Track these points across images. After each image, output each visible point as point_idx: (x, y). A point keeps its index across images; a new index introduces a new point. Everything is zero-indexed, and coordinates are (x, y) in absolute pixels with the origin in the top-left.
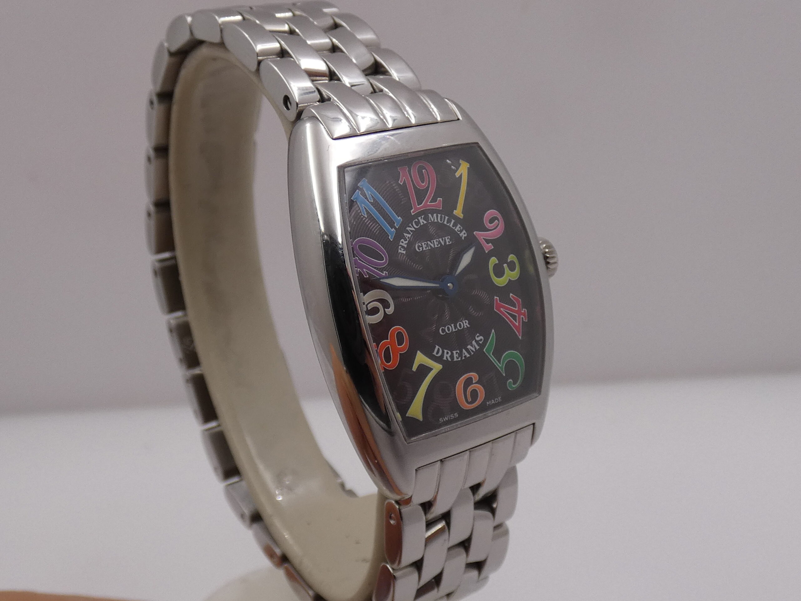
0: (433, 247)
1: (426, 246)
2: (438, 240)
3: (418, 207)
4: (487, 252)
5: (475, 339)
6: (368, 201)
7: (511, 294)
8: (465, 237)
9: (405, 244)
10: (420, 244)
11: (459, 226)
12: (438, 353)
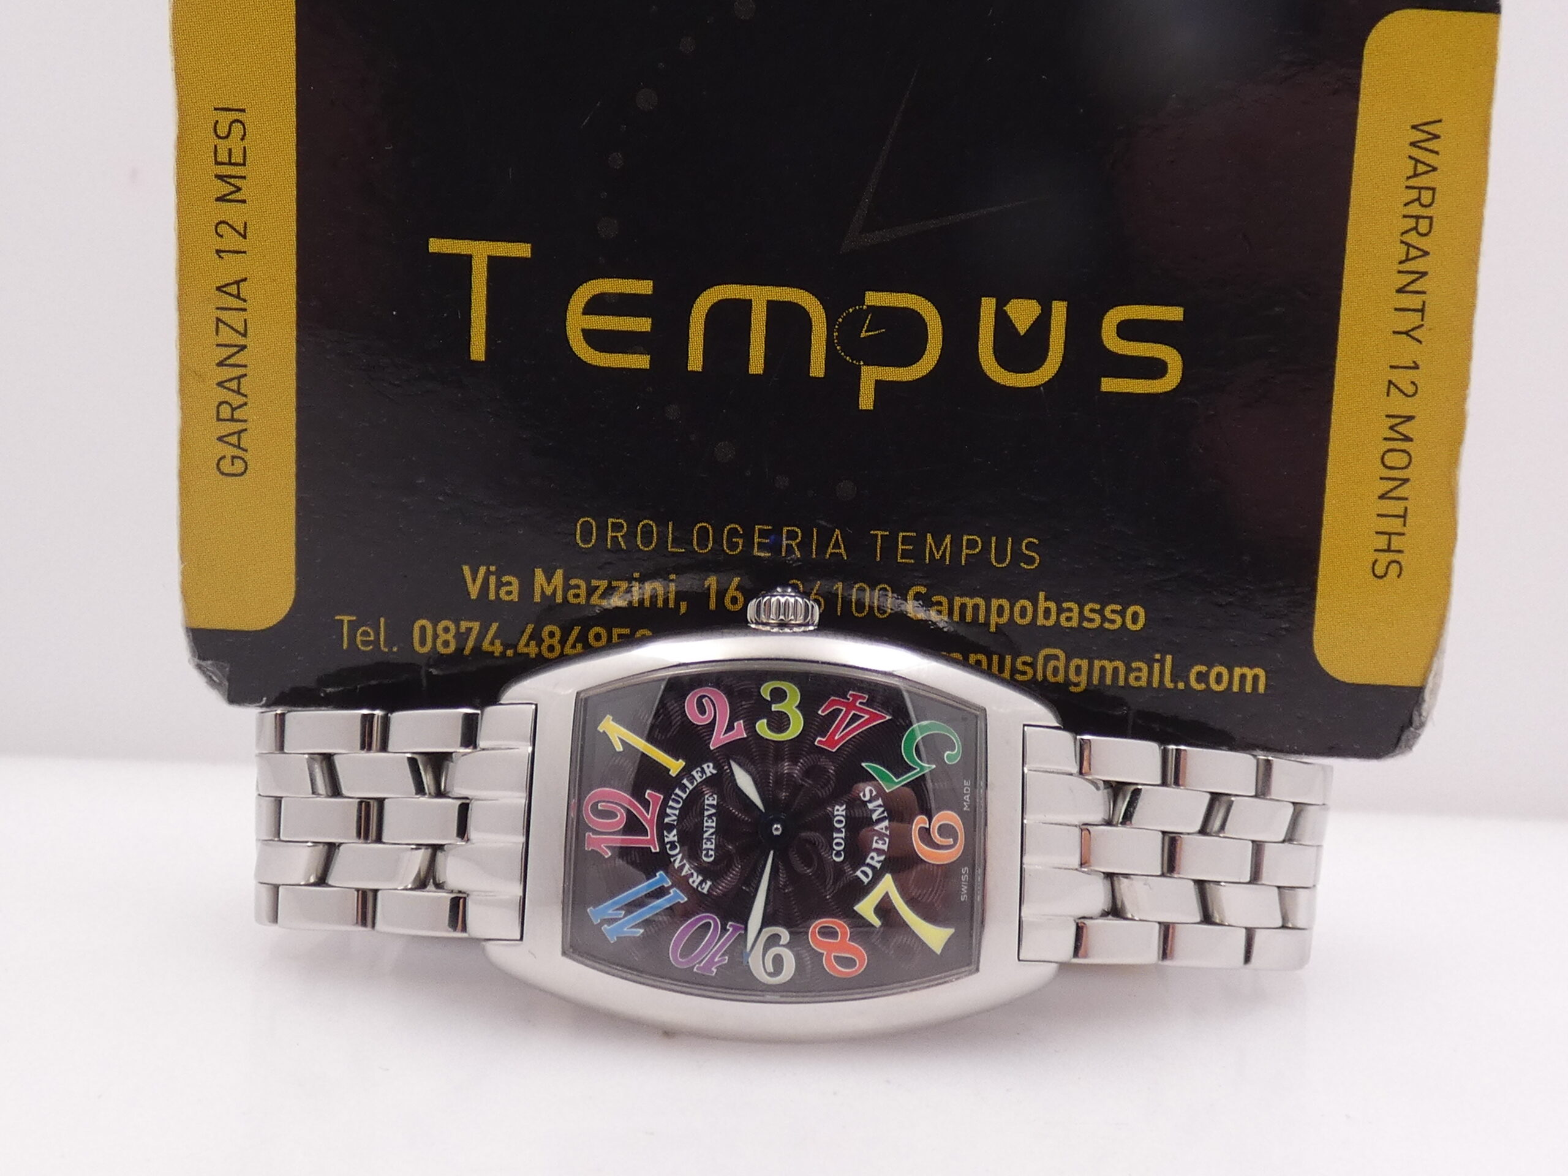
0: (714, 830)
1: (709, 843)
2: (706, 818)
3: (649, 837)
4: (745, 736)
5: (867, 802)
6: (620, 919)
7: (820, 712)
8: (714, 768)
9: (698, 877)
10: (704, 852)
11: (694, 773)
12: (866, 875)
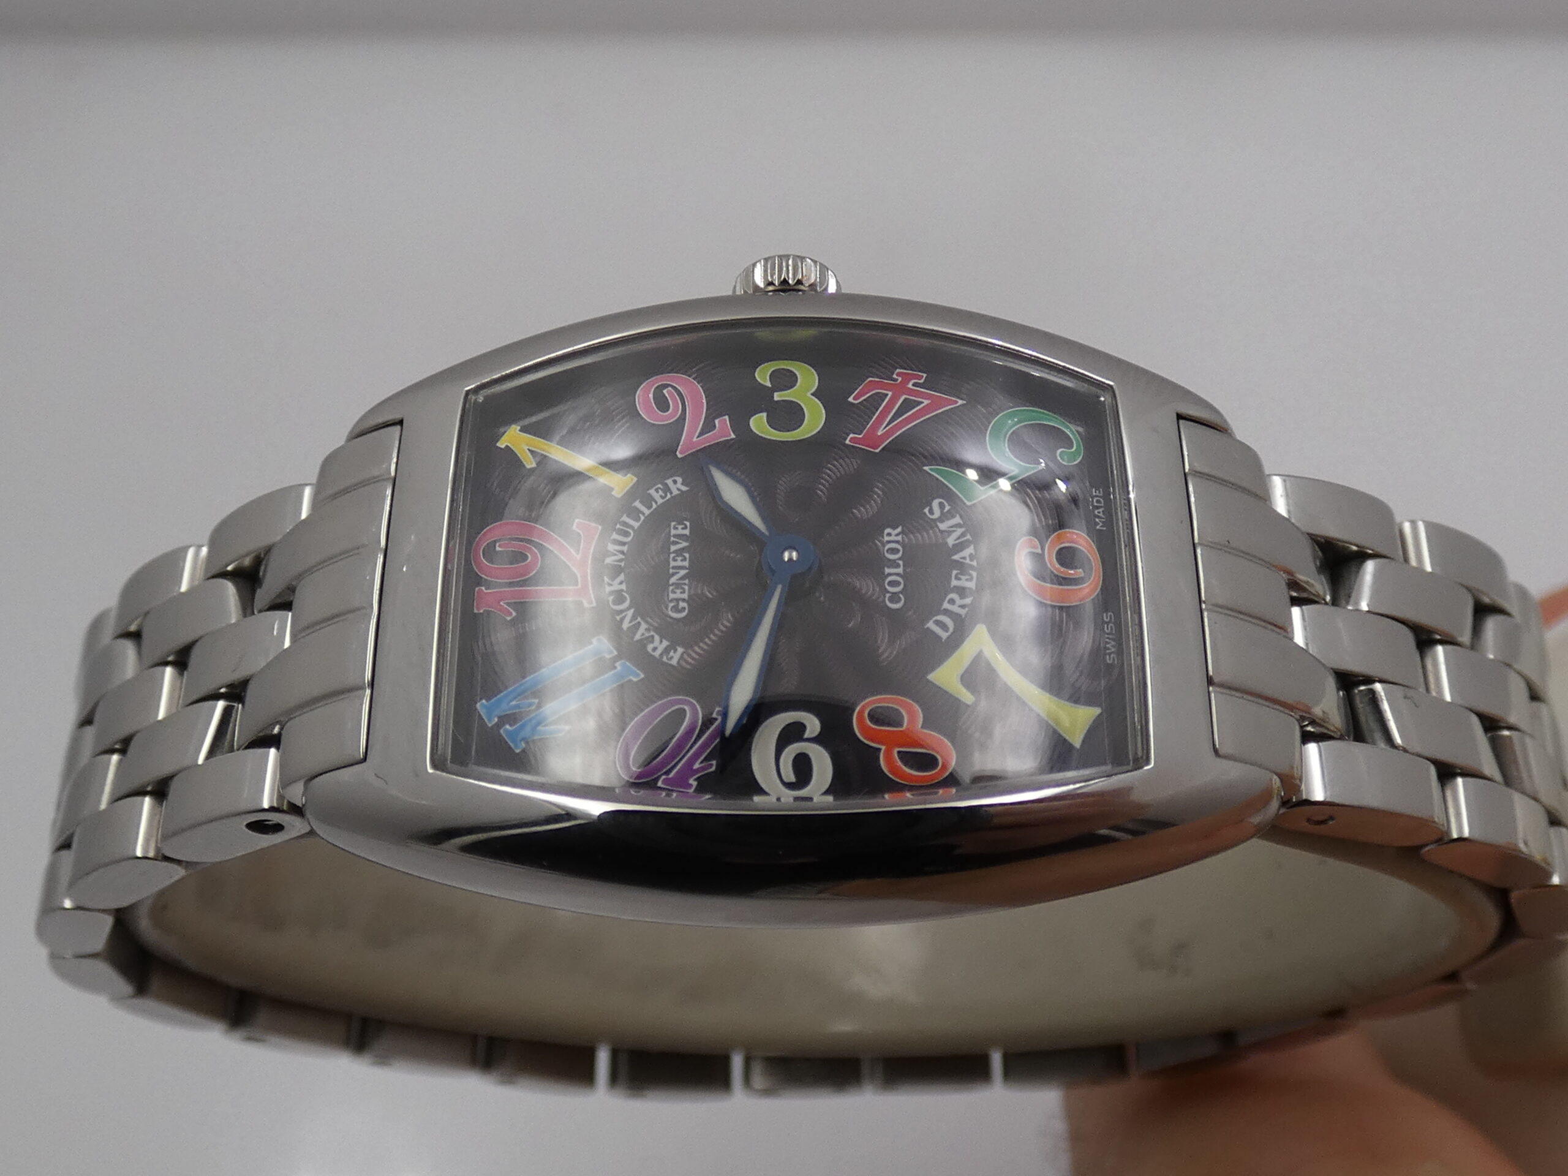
0: (687, 571)
1: (679, 591)
2: (672, 556)
3: (580, 586)
4: (733, 436)
5: (936, 520)
6: (531, 712)
7: (851, 399)
8: (684, 483)
9: (661, 642)
10: (672, 605)
11: (652, 492)
12: (945, 627)
